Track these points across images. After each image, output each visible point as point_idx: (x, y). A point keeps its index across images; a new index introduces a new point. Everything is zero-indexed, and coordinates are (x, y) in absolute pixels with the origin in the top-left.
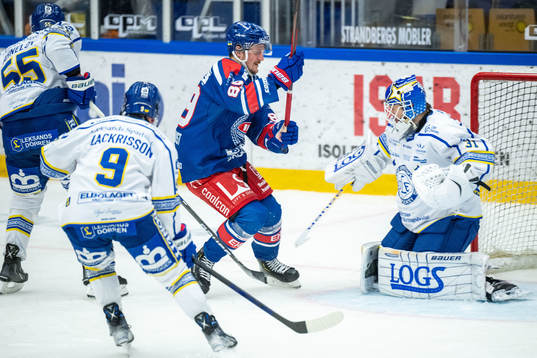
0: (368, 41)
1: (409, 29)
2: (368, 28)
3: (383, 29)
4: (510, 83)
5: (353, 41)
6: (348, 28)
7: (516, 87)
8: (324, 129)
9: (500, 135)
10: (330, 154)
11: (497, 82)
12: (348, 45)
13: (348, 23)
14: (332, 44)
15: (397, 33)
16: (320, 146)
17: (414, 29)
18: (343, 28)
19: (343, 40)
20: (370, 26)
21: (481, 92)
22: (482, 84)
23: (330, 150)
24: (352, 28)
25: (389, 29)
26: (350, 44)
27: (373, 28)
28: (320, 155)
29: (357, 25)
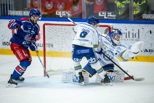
0: (15, 15)
1: (26, 12)
2: (15, 11)
3: (19, 11)
4: (53, 26)
5: (11, 14)
6: (10, 11)
7: (54, 27)
8: (4, 38)
9: (51, 40)
10: (6, 45)
11: (50, 26)
12: (10, 16)
13: (10, 10)
14: (6, 15)
15: (23, 12)
16: (3, 42)
17: (27, 12)
18: (8, 11)
19: (9, 14)
20: (16, 10)
21: (46, 28)
22: (46, 26)
23: (6, 43)
24: (11, 11)
25: (21, 11)
26: (10, 15)
27: (17, 11)
28: (3, 45)
29: (12, 10)
